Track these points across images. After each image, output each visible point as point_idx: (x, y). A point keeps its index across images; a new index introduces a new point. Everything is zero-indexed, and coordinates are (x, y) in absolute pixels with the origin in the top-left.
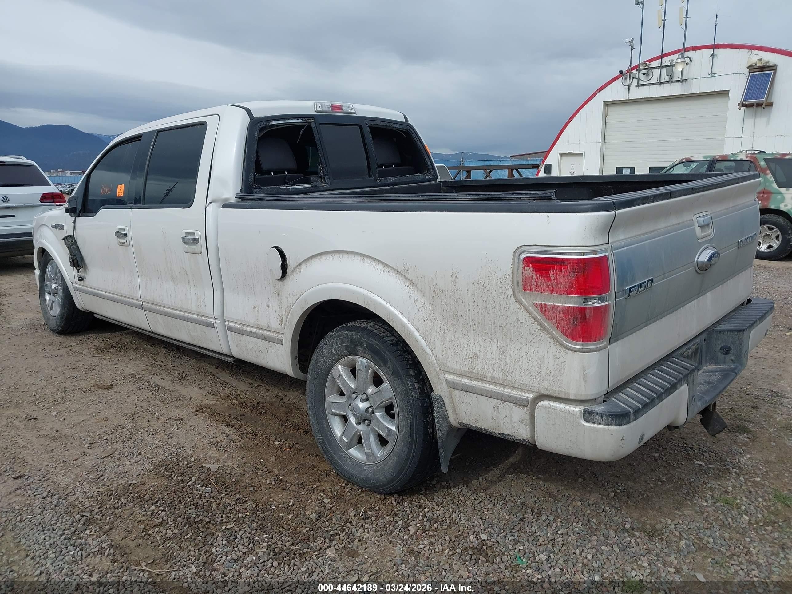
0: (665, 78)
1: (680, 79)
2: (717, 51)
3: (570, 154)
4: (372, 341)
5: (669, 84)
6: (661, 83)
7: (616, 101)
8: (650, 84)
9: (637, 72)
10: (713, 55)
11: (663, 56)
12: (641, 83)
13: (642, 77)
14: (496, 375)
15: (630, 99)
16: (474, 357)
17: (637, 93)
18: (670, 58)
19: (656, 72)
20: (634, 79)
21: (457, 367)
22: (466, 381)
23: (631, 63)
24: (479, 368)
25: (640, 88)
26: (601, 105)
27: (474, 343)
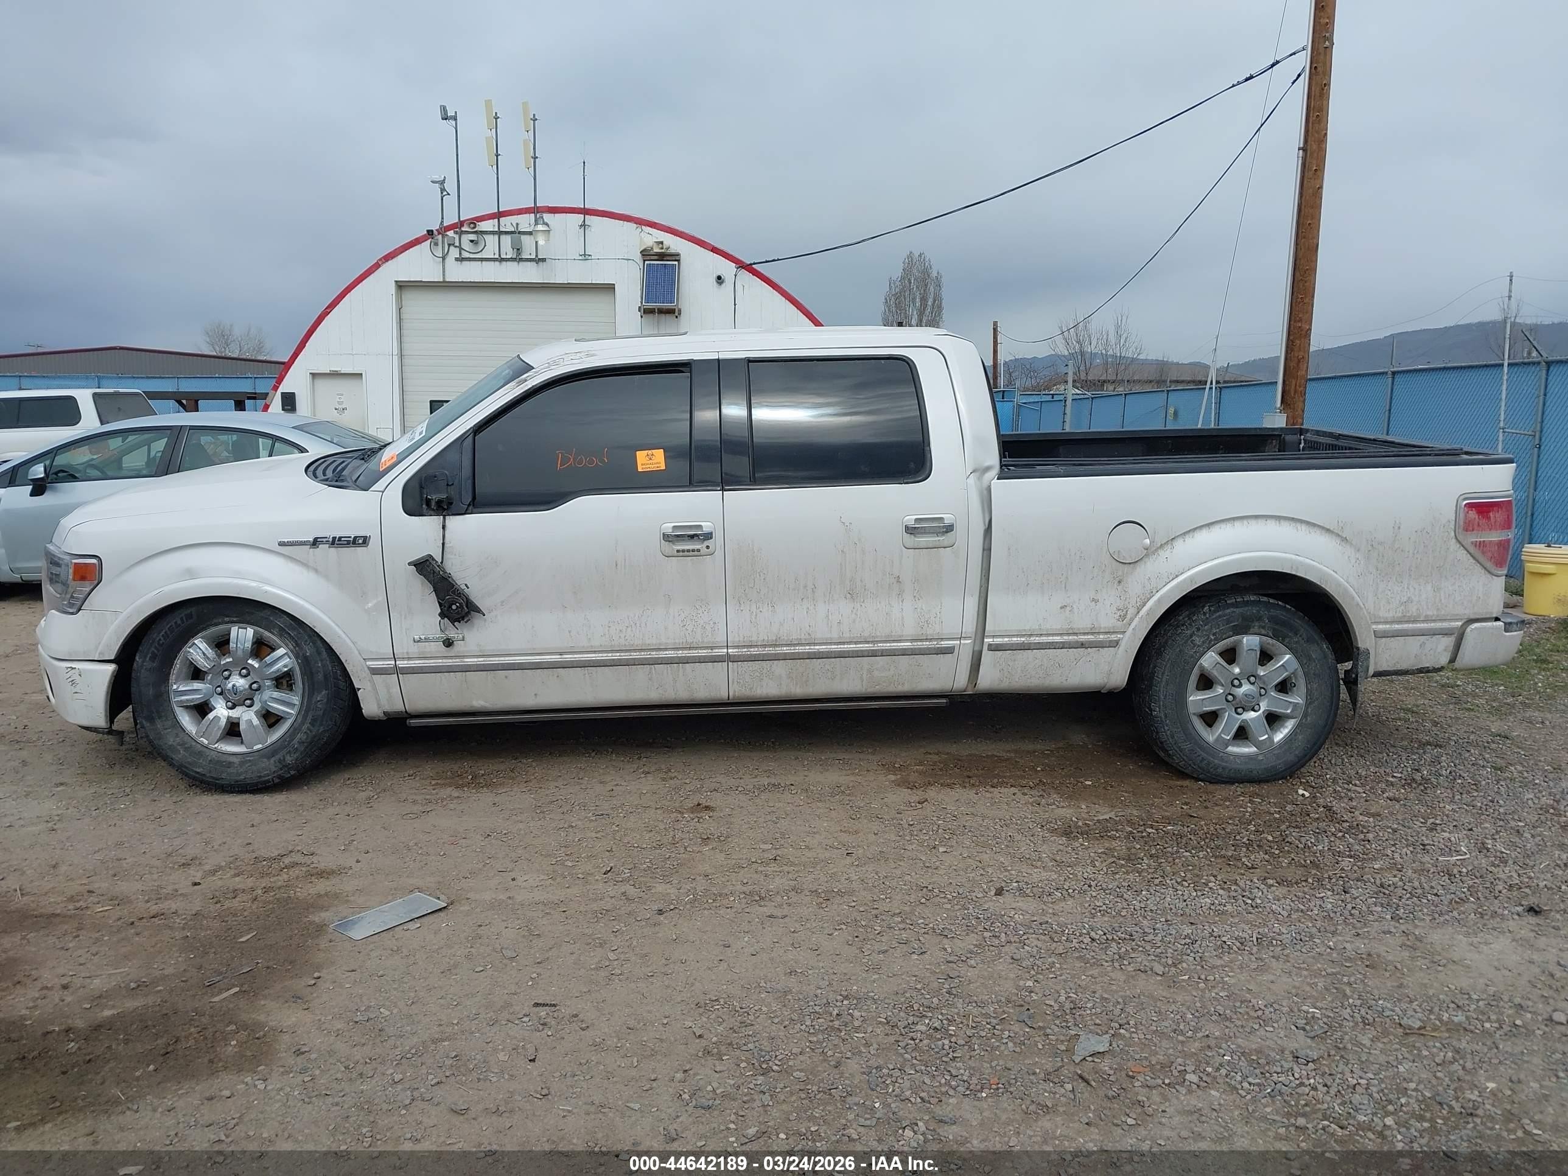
0: (508, 252)
1: (533, 257)
2: (591, 220)
3: (335, 375)
4: (1273, 612)
5: (516, 263)
6: (502, 260)
7: (421, 281)
8: (482, 260)
9: (457, 237)
10: (584, 225)
11: (499, 215)
12: (465, 255)
13: (466, 245)
14: (1430, 613)
15: (447, 280)
16: (1410, 600)
17: (458, 273)
18: (514, 219)
19: (491, 241)
20: (452, 248)
21: (1390, 615)
22: (1397, 626)
23: (443, 218)
24: (1413, 610)
25: (464, 263)
26: (392, 289)
27: (1408, 588)
